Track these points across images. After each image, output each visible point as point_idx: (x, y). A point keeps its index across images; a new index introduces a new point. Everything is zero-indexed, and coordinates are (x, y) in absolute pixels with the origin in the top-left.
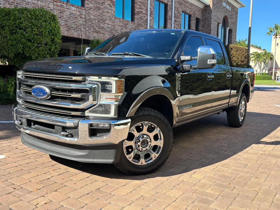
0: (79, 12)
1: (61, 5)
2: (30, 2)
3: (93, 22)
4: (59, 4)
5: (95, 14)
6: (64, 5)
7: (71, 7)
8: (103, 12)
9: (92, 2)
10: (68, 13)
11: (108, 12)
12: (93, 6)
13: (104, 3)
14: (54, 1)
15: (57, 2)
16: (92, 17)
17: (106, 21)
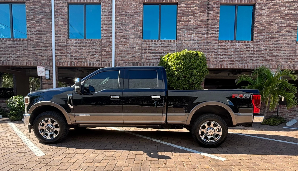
0: (245, 46)
1: (226, 44)
2: (197, 48)
3: (263, 52)
4: (224, 43)
5: (267, 45)
6: (228, 43)
7: (236, 43)
8: (277, 40)
9: (263, 34)
10: (233, 49)
11: (286, 39)
12: (264, 37)
13: (280, 31)
14: (219, 42)
15: (222, 42)
16: (262, 48)
17: (282, 48)
